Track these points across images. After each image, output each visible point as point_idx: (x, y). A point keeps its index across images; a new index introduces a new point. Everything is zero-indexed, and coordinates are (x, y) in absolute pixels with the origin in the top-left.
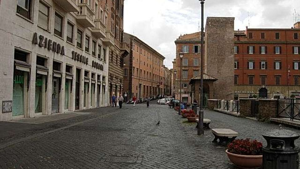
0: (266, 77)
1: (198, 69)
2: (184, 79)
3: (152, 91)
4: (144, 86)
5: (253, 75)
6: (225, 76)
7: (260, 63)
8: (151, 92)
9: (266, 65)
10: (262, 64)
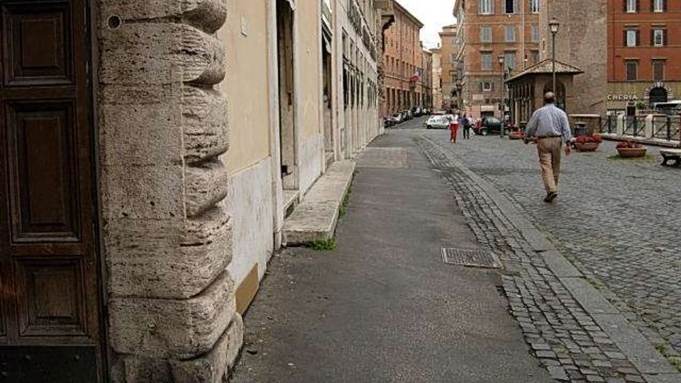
0: (666, 65)
1: (515, 49)
2: (484, 71)
3: (402, 100)
4: (388, 89)
5: (636, 60)
6: (588, 63)
7: (652, 32)
8: (399, 103)
9: (665, 37)
10: (656, 35)
